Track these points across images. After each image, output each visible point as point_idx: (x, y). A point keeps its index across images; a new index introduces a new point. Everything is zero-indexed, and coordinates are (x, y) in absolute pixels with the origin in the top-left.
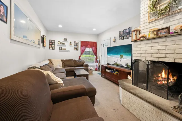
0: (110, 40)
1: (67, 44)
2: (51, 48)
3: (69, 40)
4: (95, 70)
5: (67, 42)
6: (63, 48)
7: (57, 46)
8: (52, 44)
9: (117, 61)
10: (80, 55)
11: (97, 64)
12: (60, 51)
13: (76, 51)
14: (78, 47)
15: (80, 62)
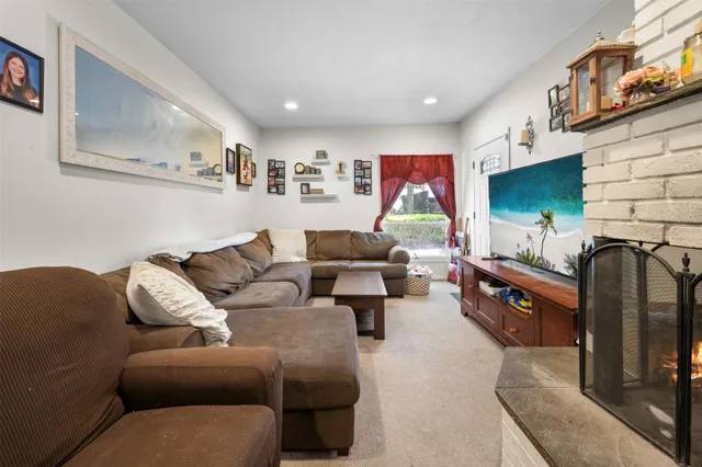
0: (508, 137)
1: (328, 171)
2: (274, 190)
3: (334, 157)
4: (446, 277)
5: (328, 164)
6: (314, 185)
7: (295, 179)
8: (277, 176)
9: (529, 245)
10: (379, 214)
11: (457, 252)
12: (303, 200)
13: (362, 196)
14: (368, 181)
15: (375, 241)
